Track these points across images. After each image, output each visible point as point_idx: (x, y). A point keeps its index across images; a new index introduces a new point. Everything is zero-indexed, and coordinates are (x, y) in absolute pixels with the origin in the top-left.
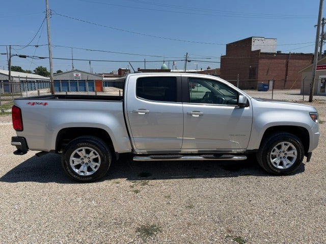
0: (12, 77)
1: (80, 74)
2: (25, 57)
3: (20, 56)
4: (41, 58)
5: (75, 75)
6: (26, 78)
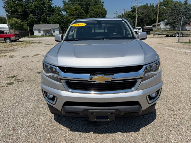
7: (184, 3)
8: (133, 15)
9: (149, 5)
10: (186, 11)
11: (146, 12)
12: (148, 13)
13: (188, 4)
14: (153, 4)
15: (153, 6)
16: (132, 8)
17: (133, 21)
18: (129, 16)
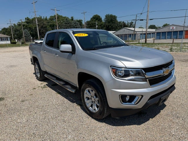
0: (136, 32)
1: (175, 28)
2: (142, 20)
3: (140, 20)
4: (151, 19)
5: (171, 28)
6: (142, 32)
7: (71, 18)
8: (28, 26)
9: (43, 18)
10: (76, 25)
11: (42, 24)
12: (43, 25)
13: (74, 19)
14: (46, 17)
15: (46, 19)
16: (26, 19)
17: (30, 32)
18: (25, 26)
